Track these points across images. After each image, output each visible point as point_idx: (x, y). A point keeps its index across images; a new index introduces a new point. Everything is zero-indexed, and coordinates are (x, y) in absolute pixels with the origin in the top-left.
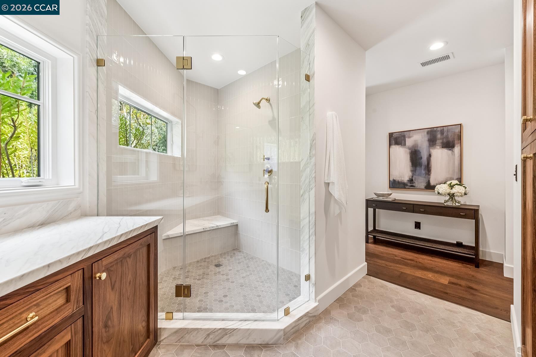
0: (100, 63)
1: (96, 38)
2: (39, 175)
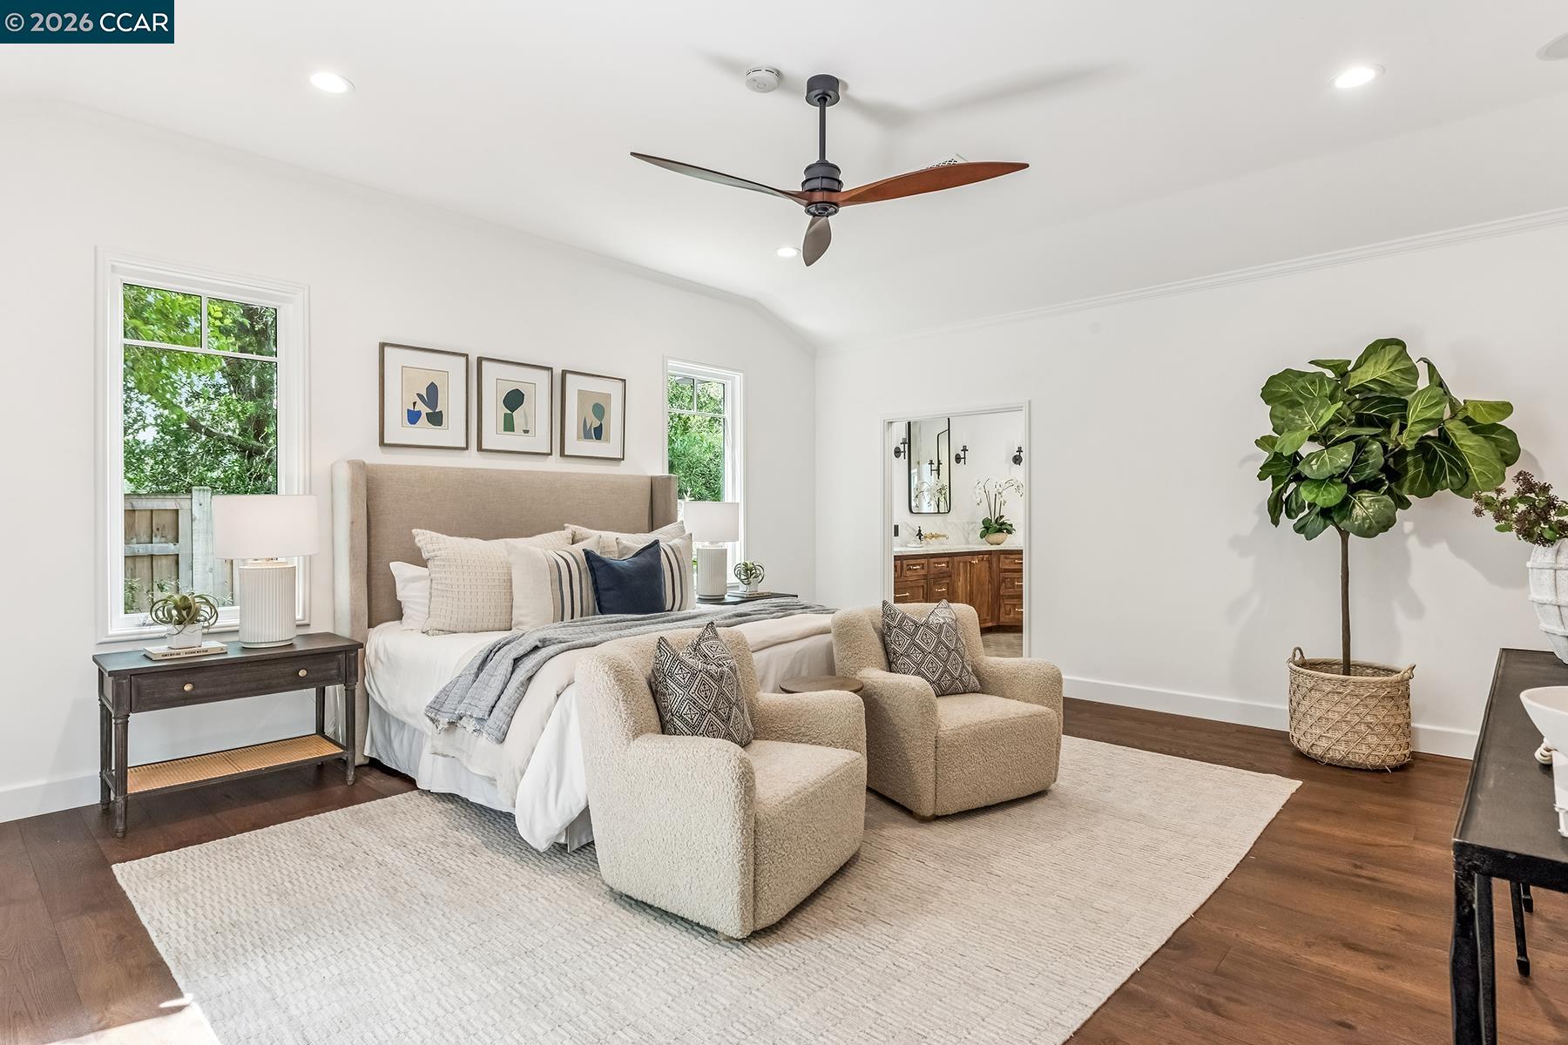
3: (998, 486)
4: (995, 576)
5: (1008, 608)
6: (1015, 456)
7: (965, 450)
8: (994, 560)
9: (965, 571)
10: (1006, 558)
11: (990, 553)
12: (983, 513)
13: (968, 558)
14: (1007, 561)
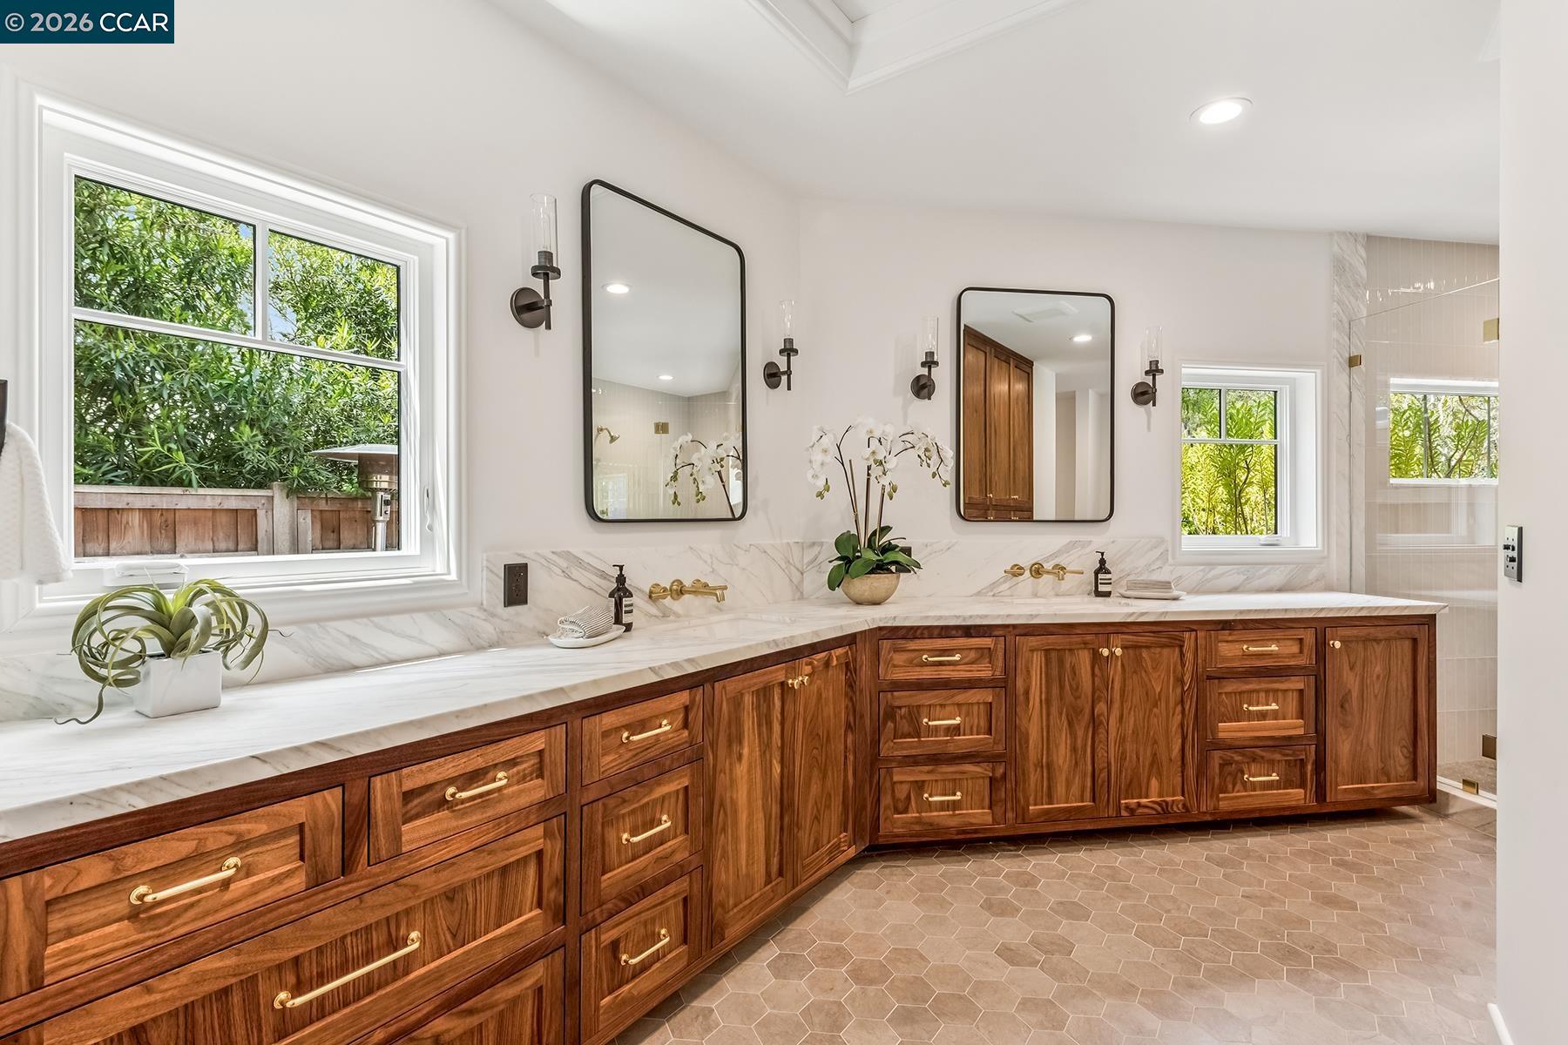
0: (1354, 361)
1: (1347, 326)
2: (1276, 533)
3: (874, 442)
4: (865, 706)
5: (902, 792)
6: (918, 378)
7: (789, 350)
8: (864, 659)
9: (765, 720)
10: (896, 650)
11: (850, 640)
12: (837, 519)
13: (777, 673)
14: (899, 658)
